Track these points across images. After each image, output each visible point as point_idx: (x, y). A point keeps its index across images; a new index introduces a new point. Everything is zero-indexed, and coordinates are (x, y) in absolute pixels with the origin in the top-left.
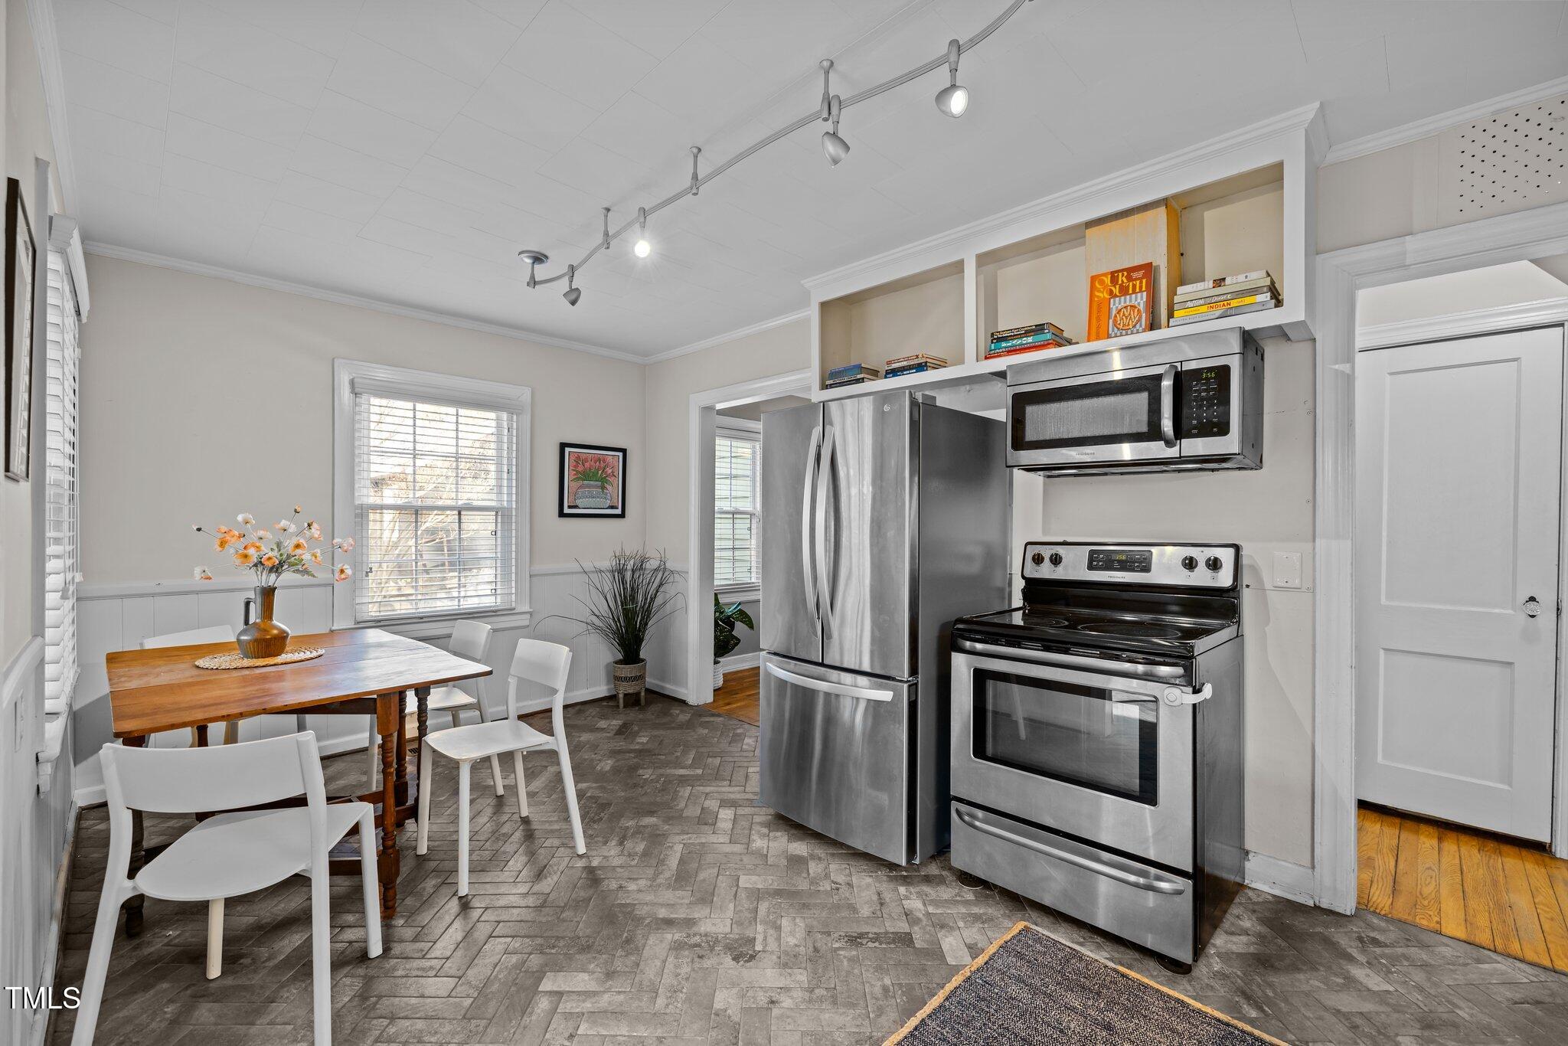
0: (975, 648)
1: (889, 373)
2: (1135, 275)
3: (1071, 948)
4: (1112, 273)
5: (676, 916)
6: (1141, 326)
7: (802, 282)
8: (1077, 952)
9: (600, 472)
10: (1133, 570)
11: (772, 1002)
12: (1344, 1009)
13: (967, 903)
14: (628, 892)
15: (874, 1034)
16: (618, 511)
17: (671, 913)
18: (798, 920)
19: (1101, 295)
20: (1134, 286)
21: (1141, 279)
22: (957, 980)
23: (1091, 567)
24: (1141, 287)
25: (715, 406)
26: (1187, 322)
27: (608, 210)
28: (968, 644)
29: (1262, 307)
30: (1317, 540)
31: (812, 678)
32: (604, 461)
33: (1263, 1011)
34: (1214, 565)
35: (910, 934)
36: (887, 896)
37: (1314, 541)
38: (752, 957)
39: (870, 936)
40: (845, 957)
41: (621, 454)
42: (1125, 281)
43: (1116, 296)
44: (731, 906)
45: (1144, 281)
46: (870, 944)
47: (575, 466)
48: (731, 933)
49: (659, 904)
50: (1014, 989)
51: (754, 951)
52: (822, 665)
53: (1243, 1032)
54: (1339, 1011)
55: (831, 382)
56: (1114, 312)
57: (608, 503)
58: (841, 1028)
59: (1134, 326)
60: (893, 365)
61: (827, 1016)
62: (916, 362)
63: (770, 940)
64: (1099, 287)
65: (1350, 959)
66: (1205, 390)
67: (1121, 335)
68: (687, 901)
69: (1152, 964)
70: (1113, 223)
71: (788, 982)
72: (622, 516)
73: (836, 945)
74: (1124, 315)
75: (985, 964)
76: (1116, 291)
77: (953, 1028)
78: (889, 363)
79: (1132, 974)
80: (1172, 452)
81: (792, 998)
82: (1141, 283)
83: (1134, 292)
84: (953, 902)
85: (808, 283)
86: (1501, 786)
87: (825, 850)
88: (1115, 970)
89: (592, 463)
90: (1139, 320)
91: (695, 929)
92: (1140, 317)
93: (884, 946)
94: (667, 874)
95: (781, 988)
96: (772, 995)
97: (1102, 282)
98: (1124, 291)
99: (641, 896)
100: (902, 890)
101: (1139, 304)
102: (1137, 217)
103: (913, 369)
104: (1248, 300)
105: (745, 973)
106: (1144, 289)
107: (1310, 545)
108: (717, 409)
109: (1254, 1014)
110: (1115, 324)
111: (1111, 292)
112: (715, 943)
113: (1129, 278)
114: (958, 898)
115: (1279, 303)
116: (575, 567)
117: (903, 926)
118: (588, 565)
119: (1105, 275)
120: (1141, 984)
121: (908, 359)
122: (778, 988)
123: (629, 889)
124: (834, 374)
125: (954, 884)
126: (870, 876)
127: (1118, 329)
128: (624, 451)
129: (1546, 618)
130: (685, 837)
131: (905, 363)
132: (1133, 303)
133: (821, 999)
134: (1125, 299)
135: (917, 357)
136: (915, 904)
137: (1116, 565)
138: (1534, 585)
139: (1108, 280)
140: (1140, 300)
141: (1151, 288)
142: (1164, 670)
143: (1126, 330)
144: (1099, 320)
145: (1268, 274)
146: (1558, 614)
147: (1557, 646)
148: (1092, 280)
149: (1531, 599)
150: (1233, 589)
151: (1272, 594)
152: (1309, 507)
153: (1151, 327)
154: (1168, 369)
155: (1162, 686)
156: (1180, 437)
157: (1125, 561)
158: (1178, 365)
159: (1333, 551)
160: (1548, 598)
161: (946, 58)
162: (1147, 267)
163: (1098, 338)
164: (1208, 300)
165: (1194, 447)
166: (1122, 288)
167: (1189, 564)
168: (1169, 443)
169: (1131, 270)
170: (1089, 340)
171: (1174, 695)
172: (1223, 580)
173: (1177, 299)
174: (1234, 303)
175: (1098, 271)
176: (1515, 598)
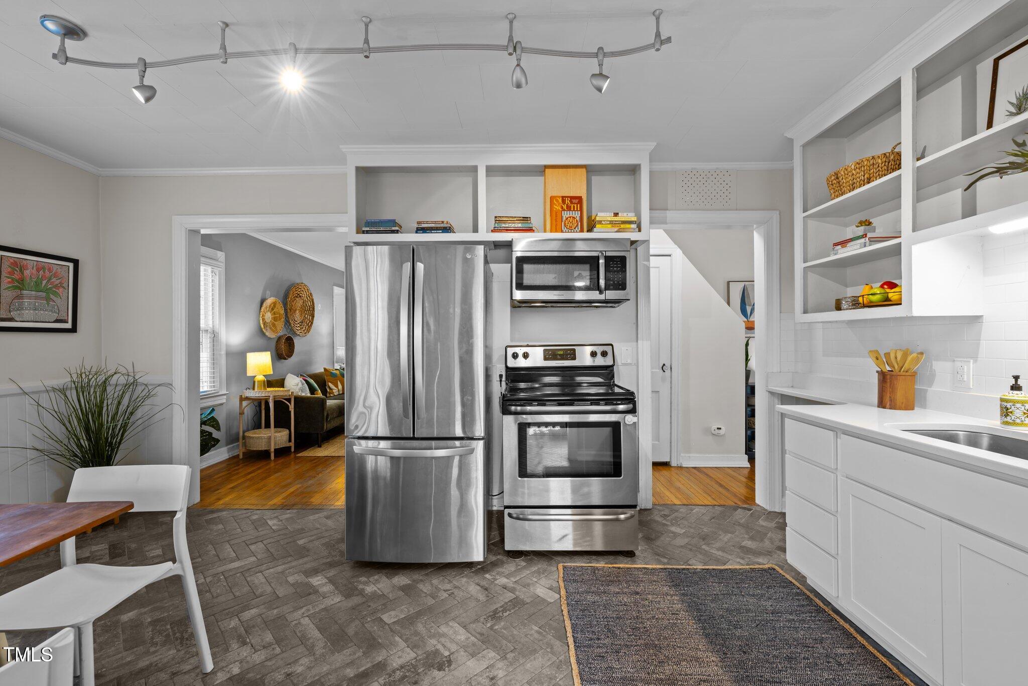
0: (516, 409)
1: (419, 230)
2: (574, 201)
3: (590, 567)
4: (563, 197)
5: (363, 668)
6: (578, 229)
7: (340, 146)
8: (594, 567)
9: (44, 282)
10: (567, 359)
11: (492, 679)
12: (683, 545)
13: (524, 568)
14: (300, 674)
15: (560, 658)
16: (69, 325)
17: (358, 668)
18: (451, 624)
19: (557, 207)
20: (574, 207)
21: (577, 204)
22: (565, 608)
23: (546, 359)
24: (577, 208)
25: (200, 230)
26: (602, 231)
27: (227, 25)
28: (513, 408)
29: (633, 230)
30: (639, 341)
31: (412, 449)
32: (50, 270)
33: (667, 558)
34: (604, 354)
35: (517, 598)
36: (484, 583)
37: (637, 341)
38: (450, 662)
39: (501, 609)
40: (501, 629)
41: (71, 265)
42: (569, 203)
43: (564, 210)
44: (397, 638)
45: (579, 205)
46: (505, 614)
47: (10, 273)
48: (418, 656)
49: (340, 668)
50: (590, 598)
51: (446, 657)
52: (414, 438)
53: (671, 569)
54: (682, 546)
55: (368, 229)
56: (564, 219)
57: (55, 316)
58: (543, 667)
59: (575, 228)
60: (423, 225)
61: (529, 665)
62: (442, 225)
63: (448, 645)
64: (555, 202)
65: (667, 525)
66: (616, 267)
67: (569, 231)
68: (360, 654)
69: (621, 558)
70: (560, 169)
71: (487, 662)
72: (74, 330)
73: (489, 625)
74: (569, 221)
75: (567, 592)
76: (565, 207)
77: (588, 632)
78: (419, 223)
79: (621, 566)
80: (602, 297)
81: (499, 669)
82: (577, 206)
83: (574, 210)
84: (518, 571)
85: (344, 148)
87: (419, 574)
88: (613, 567)
89: (34, 271)
90: (577, 225)
91: (389, 669)
92: (578, 224)
93: (513, 611)
94: (321, 644)
95: (487, 668)
96: (487, 674)
97: (557, 201)
98: (569, 208)
99: (314, 671)
100: (487, 576)
101: (577, 217)
102: (571, 170)
103: (440, 230)
104: (628, 226)
105: (456, 673)
106: (579, 210)
107: (635, 343)
108: (202, 233)
109: (666, 561)
110: (565, 225)
111: (562, 208)
112: (415, 669)
113: (571, 202)
114: (519, 567)
115: (640, 231)
116: (13, 388)
117: (510, 596)
118: (27, 385)
119: (559, 197)
120: (628, 568)
121: (435, 222)
122: (486, 669)
123: (298, 671)
124: (368, 224)
125: (509, 560)
126: (463, 577)
127: (567, 228)
128: (76, 262)
129: (668, 372)
130: (303, 610)
131: (433, 225)
132: (574, 215)
133: (515, 659)
134: (570, 213)
135: (443, 222)
136: (503, 581)
137: (559, 357)
138: (664, 360)
139: (560, 200)
140: (577, 215)
141: (581, 210)
142: (621, 407)
143: (571, 229)
144: (556, 221)
145: (636, 216)
146: (671, 370)
147: (671, 383)
148: (552, 198)
149: (664, 365)
150: (612, 366)
151: (621, 368)
152: (635, 326)
153: (582, 231)
154: (600, 254)
155: (623, 415)
156: (606, 289)
157: (563, 355)
158: (604, 252)
159: (644, 346)
160: (668, 365)
161: (596, 55)
162: (580, 199)
163: (556, 231)
164: (611, 222)
165: (611, 295)
166: (568, 206)
167: (593, 354)
168: (601, 293)
169: (572, 198)
170: (551, 231)
171: (630, 419)
172: (608, 361)
173: (598, 219)
174: (622, 226)
175: (555, 194)
176: (659, 364)
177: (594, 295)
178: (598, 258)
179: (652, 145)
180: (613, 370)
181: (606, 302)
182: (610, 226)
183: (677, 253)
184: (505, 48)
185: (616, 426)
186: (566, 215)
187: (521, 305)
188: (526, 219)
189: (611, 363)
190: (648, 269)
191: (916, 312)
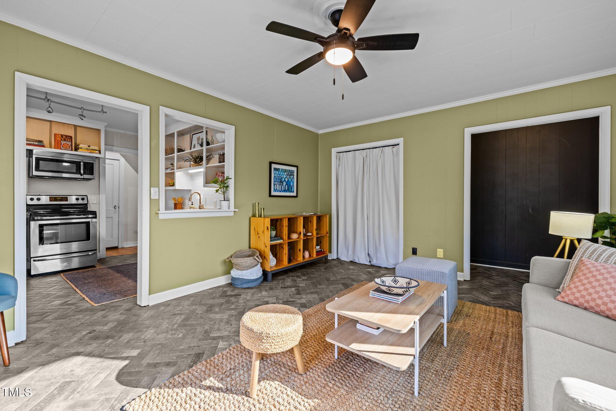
0: (38, 219)
2: (68, 137)
4: (61, 135)
6: (70, 149)
10: (63, 201)
19: (58, 139)
20: (68, 140)
23: (50, 201)
26: (82, 152)
28: (36, 218)
29: (97, 153)
34: (83, 199)
37: (99, 195)
43: (62, 140)
56: (62, 144)
59: (68, 149)
64: (57, 136)
66: (89, 166)
67: (65, 150)
74: (65, 145)
76: (63, 139)
80: (82, 177)
82: (69, 140)
86: (111, 239)
90: (69, 147)
97: (59, 136)
102: (66, 126)
104: (95, 151)
110: (63, 147)
111: (61, 139)
113: (66, 138)
115: (100, 154)
119: (60, 134)
129: (117, 209)
132: (67, 143)
134: (65, 142)
137: (58, 200)
138: (116, 203)
139: (60, 136)
140: (70, 143)
141: (72, 141)
142: (90, 216)
143: (66, 149)
144: (58, 144)
145: (98, 148)
146: (119, 208)
147: (119, 213)
148: (55, 135)
149: (115, 206)
150: (87, 204)
151: (91, 205)
152: (98, 189)
153: (72, 150)
154: (81, 161)
155: (91, 219)
156: (84, 174)
157: (61, 199)
158: (83, 160)
159: (103, 197)
160: (117, 206)
161: (81, 109)
162: (71, 137)
163: (58, 148)
164: (87, 149)
165: (86, 176)
166: (64, 139)
167: (77, 199)
168: (81, 175)
169: (66, 136)
170: (55, 148)
171: (94, 220)
172: (85, 202)
173: (80, 147)
174: (92, 151)
175: (57, 133)
176: (113, 206)
177: (78, 176)
178: (80, 162)
179: (106, 124)
180: (87, 205)
181: (84, 179)
182: (86, 150)
183: (122, 160)
184: (44, 100)
185: (88, 224)
186: (63, 142)
187: (36, 177)
188: (40, 141)
189: (86, 203)
190: (105, 167)
191: (177, 188)
